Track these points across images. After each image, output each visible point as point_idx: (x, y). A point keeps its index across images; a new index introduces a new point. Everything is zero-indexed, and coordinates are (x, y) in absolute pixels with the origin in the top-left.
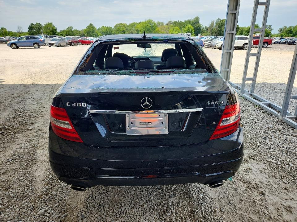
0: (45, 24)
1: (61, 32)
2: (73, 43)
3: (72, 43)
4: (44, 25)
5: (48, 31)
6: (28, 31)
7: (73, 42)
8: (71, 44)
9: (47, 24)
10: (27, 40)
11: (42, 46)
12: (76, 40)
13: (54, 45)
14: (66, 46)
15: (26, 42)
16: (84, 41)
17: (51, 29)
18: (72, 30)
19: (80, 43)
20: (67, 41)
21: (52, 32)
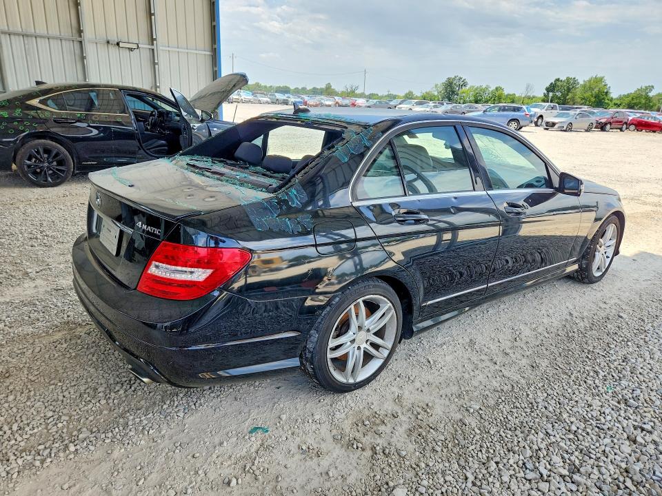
0: (587, 79)
1: (620, 98)
2: (608, 127)
3: (606, 124)
4: (584, 81)
5: (588, 94)
6: (543, 95)
7: (610, 123)
8: (602, 127)
9: (590, 81)
10: (502, 113)
11: (527, 127)
12: (620, 118)
13: (556, 126)
14: (587, 131)
15: (497, 116)
16: (646, 122)
17: (596, 90)
18: (651, 94)
19: (632, 127)
20: (593, 119)
21: (595, 97)
